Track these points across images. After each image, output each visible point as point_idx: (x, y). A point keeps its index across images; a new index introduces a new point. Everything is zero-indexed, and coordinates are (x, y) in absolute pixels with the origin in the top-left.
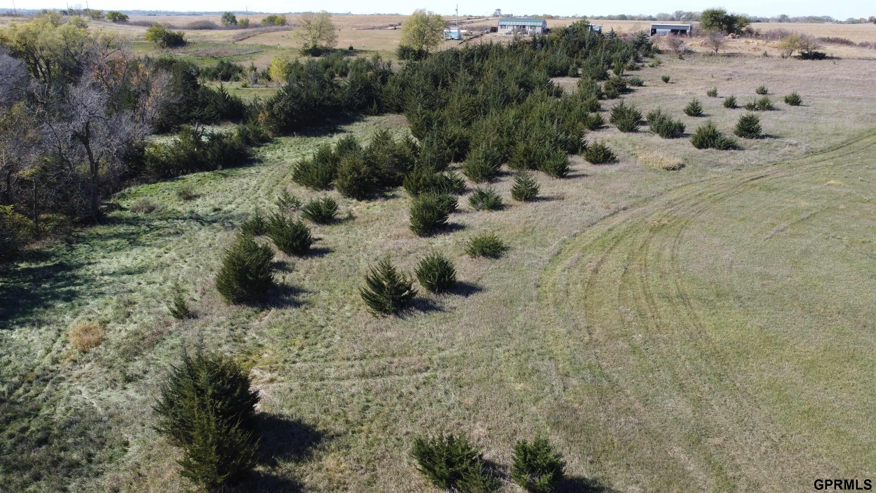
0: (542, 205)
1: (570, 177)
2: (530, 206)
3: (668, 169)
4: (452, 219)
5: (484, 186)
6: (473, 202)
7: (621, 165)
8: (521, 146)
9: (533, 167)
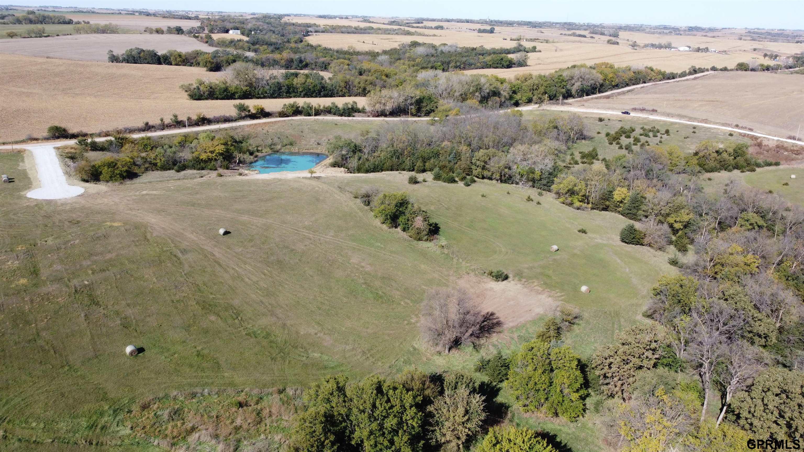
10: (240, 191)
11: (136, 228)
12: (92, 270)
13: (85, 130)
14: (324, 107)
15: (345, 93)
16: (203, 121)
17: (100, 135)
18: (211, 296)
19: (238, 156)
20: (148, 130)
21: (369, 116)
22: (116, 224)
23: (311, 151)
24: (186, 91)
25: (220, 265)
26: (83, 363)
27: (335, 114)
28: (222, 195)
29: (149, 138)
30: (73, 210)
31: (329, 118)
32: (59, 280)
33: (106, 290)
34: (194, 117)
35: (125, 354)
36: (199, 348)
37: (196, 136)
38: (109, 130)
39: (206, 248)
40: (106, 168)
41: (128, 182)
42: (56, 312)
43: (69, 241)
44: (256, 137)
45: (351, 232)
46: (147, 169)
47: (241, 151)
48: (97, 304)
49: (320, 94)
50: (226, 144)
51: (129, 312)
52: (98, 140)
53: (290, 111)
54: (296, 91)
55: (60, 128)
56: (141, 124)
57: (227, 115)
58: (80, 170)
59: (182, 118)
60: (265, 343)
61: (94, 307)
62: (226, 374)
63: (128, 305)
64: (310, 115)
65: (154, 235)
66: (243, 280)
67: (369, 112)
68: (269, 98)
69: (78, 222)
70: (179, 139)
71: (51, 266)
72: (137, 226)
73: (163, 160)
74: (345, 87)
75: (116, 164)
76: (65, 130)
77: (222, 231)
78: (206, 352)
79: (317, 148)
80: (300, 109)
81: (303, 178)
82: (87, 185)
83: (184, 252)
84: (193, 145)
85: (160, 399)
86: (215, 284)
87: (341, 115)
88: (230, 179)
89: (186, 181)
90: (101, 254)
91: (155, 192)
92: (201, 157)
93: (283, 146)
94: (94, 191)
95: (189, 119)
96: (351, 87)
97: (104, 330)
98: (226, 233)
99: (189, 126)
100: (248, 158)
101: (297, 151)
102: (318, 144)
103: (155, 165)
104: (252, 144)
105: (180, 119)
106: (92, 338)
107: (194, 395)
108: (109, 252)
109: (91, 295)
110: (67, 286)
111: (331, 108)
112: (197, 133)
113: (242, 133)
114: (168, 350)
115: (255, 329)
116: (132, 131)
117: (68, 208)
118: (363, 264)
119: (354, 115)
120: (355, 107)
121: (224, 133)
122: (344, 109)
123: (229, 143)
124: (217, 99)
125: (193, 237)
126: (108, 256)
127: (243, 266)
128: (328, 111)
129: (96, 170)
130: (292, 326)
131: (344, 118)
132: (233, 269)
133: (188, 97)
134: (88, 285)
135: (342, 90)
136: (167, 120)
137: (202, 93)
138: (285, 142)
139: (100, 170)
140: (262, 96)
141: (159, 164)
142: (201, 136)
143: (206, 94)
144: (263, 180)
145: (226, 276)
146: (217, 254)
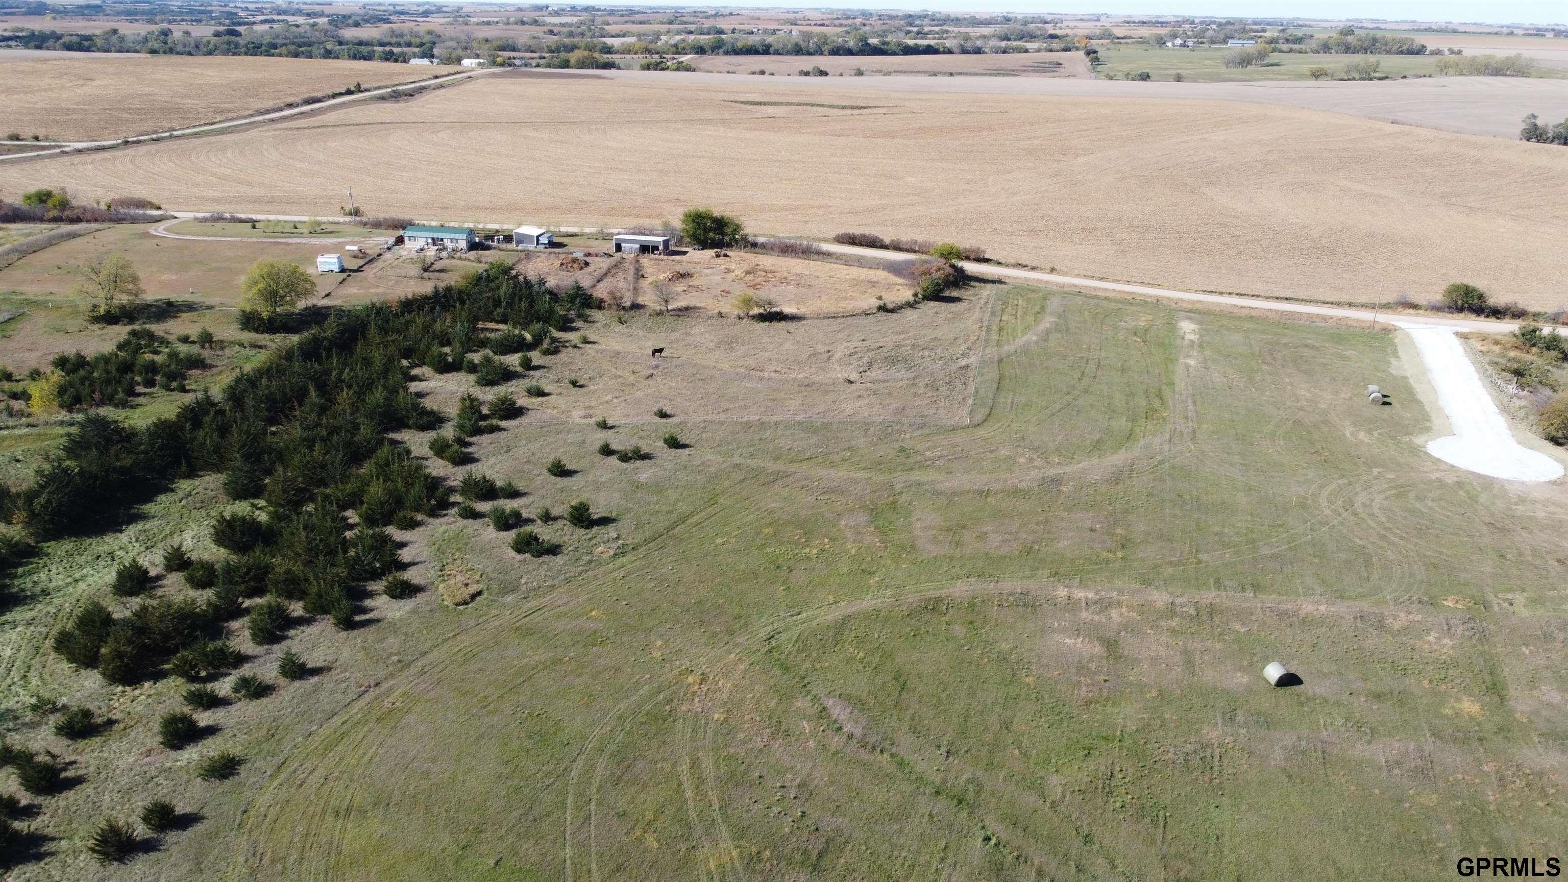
1: (354, 627)
3: (458, 604)
7: (420, 598)
55: (1474, 290)
76: (1481, 297)
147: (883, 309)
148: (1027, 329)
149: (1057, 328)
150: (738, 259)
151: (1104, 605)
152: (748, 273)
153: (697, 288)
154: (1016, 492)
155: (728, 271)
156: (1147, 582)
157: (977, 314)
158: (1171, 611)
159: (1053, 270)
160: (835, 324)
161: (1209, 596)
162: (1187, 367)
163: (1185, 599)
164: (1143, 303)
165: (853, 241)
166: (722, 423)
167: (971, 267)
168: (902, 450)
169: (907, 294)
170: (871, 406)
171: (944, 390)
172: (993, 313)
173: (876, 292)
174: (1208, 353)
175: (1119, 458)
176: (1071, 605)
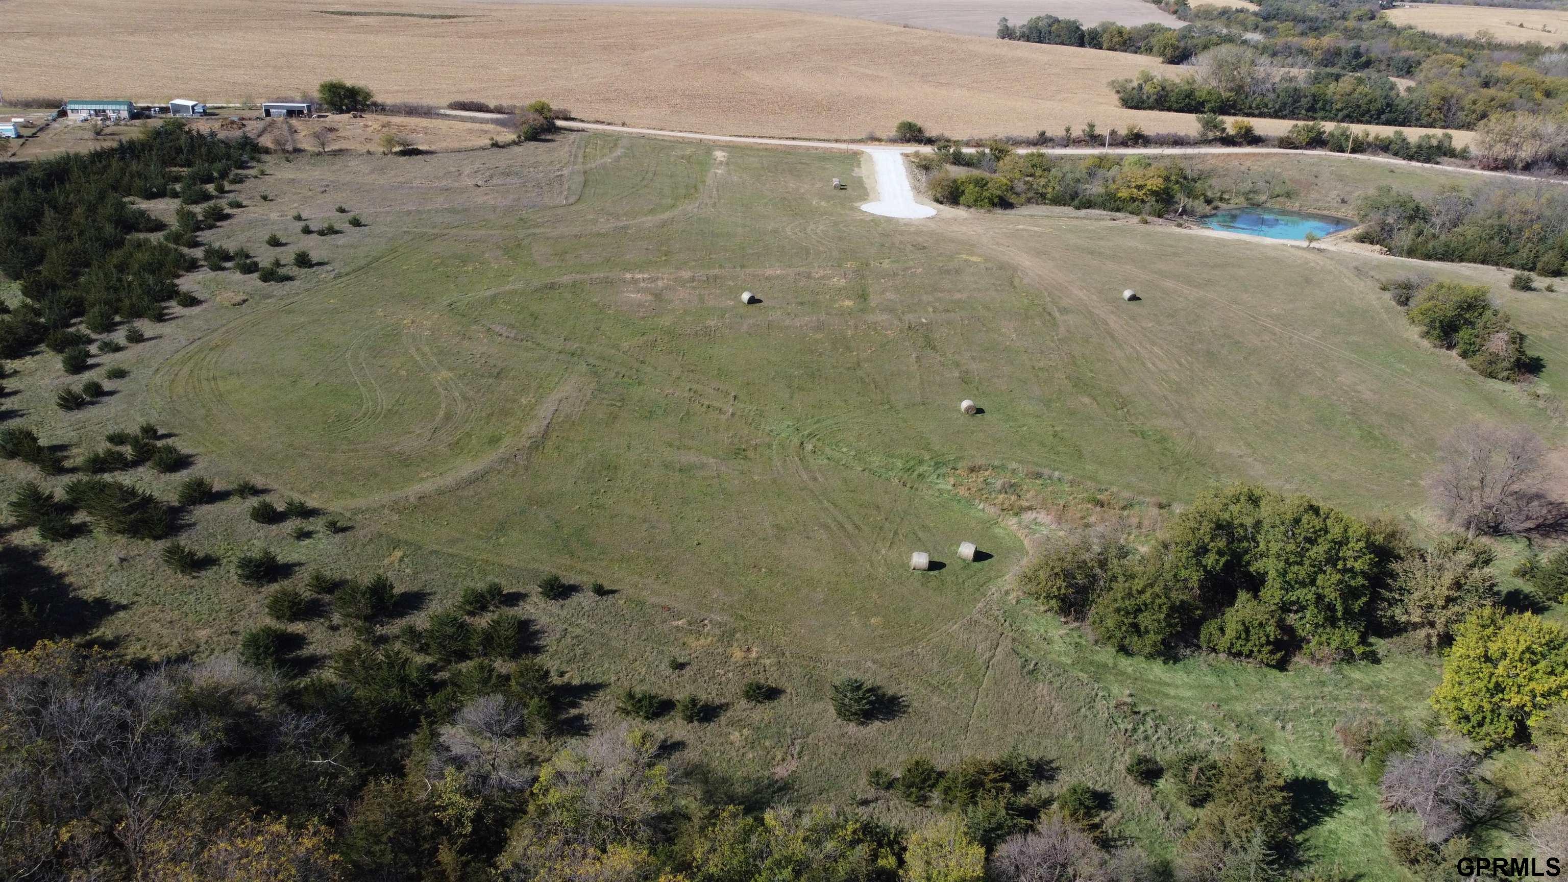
0: (148, 344)
1: (165, 320)
2: (141, 346)
3: (234, 305)
4: (90, 361)
5: (104, 337)
6: (101, 349)
7: (204, 305)
8: (127, 302)
9: (139, 315)
10: (1172, 246)
11: (1001, 267)
12: (934, 307)
13: (948, 134)
14: (1377, 138)
15: (1435, 120)
16: (1137, 139)
17: (968, 144)
18: (1090, 375)
19: (1182, 200)
20: (1042, 144)
21: (1473, 167)
22: (974, 259)
23: (1326, 213)
24: (1118, 92)
25: (1112, 337)
26: (907, 406)
27: (1396, 154)
28: (1141, 247)
29: (1041, 155)
30: (919, 233)
31: (1382, 159)
32: (891, 311)
33: (948, 335)
34: (1123, 132)
35: (959, 410)
36: (1059, 429)
37: (1118, 161)
38: (982, 137)
39: (1097, 311)
40: (971, 186)
41: (999, 211)
42: (883, 346)
43: (910, 268)
44: (1225, 176)
45: (1354, 338)
46: (1029, 201)
47: (1191, 194)
48: (934, 348)
49: (1378, 118)
50: (1167, 179)
51: (974, 366)
52: (966, 150)
53: (1303, 138)
54: (1328, 108)
55: (915, 125)
56: (1033, 134)
57: (1182, 133)
58: (934, 185)
59: (1103, 130)
60: (1156, 448)
61: (929, 351)
62: (1088, 467)
63: (973, 358)
64: (1343, 151)
65: (1025, 281)
66: (1143, 364)
67: (1477, 158)
68: (1271, 116)
69: (924, 248)
70: (1089, 163)
71: (883, 292)
72: (1002, 267)
73: (1057, 188)
74: (1439, 109)
75: (987, 183)
76: (920, 130)
77: (1127, 294)
78: (1066, 435)
79: (1337, 210)
80: (1324, 136)
81: (1292, 246)
82: (941, 206)
83: (1064, 311)
84: (1110, 174)
85: (994, 468)
86: (1099, 360)
87: (1411, 158)
88: (1159, 229)
89: (1088, 222)
90: (949, 291)
91: (1036, 229)
92: (1120, 195)
93: (1272, 198)
94: (949, 216)
95: (1113, 133)
96: (1454, 109)
97: (938, 378)
98: (1134, 298)
99: (1111, 145)
100: (1200, 206)
101: (1296, 209)
102: (1343, 201)
103: (1043, 196)
104: (1214, 187)
105: (1098, 131)
106: (922, 383)
107: (1039, 476)
108: (959, 291)
109: (926, 337)
110: (900, 320)
111: (1391, 142)
112: (1122, 157)
113: (1200, 167)
114: (1016, 420)
115: (1145, 428)
116: (1018, 143)
117: (912, 229)
118: (1359, 388)
119: (1439, 160)
120: (1446, 144)
121: (1168, 162)
122: (1420, 147)
123: (1173, 178)
124: (1169, 109)
125: (1081, 294)
126: (958, 296)
127: (1148, 346)
128: (1384, 147)
129: (957, 188)
130: (1204, 438)
131: (1414, 164)
132: (1132, 347)
133: (1118, 103)
134: (926, 324)
135: (1429, 115)
136: (1076, 132)
137: (1145, 97)
138: (1278, 190)
139: (962, 188)
140: (1257, 112)
141: (1049, 196)
142: (1125, 163)
143: (1151, 100)
144: (1216, 239)
145: (1118, 353)
146: (1112, 325)
147: (495, 145)
148: (603, 156)
149: (626, 155)
150: (372, 121)
151: (654, 280)
152: (383, 126)
153: (344, 138)
154: (599, 235)
155: (366, 126)
156: (678, 268)
157: (567, 149)
158: (693, 279)
159: (624, 125)
160: (461, 155)
161: (717, 271)
162: (716, 174)
163: (701, 274)
164: (690, 143)
165: (464, 106)
166: (388, 213)
167: (560, 123)
168: (521, 219)
169: (512, 137)
170: (495, 198)
171: (546, 188)
172: (579, 147)
173: (489, 136)
174: (732, 167)
175: (666, 216)
176: (634, 281)
